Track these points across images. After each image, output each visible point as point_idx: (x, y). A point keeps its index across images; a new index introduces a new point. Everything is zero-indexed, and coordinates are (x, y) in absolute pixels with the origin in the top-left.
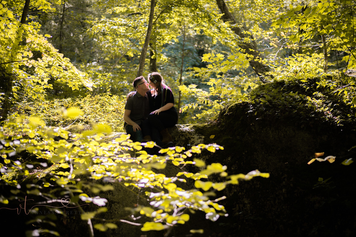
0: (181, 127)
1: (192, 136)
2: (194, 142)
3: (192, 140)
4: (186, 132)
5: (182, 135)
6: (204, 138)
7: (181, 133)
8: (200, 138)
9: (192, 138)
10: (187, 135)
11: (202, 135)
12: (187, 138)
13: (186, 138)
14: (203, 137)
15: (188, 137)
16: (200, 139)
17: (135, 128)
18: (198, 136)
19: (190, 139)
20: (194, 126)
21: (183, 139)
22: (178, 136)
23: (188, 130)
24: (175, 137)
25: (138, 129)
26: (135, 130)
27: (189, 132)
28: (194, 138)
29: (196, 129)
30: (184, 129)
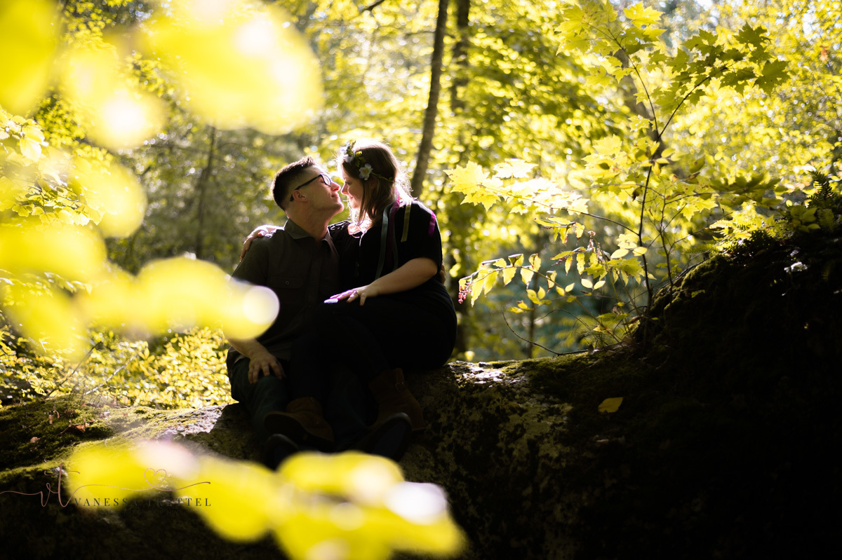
0: (467, 370)
1: (514, 404)
2: (524, 431)
3: (515, 419)
4: (486, 386)
5: (471, 403)
6: (570, 414)
7: (463, 394)
8: (551, 412)
9: (514, 410)
10: (490, 399)
11: (564, 398)
12: (492, 412)
13: (485, 414)
14: (568, 408)
15: (494, 407)
16: (553, 418)
17: (257, 367)
18: (542, 402)
19: (503, 415)
20: (525, 364)
21: (471, 418)
22: (453, 408)
23: (495, 379)
24: (439, 411)
25: (265, 369)
26: (255, 374)
27: (499, 387)
28: (522, 411)
29: (534, 373)
30: (480, 376)
